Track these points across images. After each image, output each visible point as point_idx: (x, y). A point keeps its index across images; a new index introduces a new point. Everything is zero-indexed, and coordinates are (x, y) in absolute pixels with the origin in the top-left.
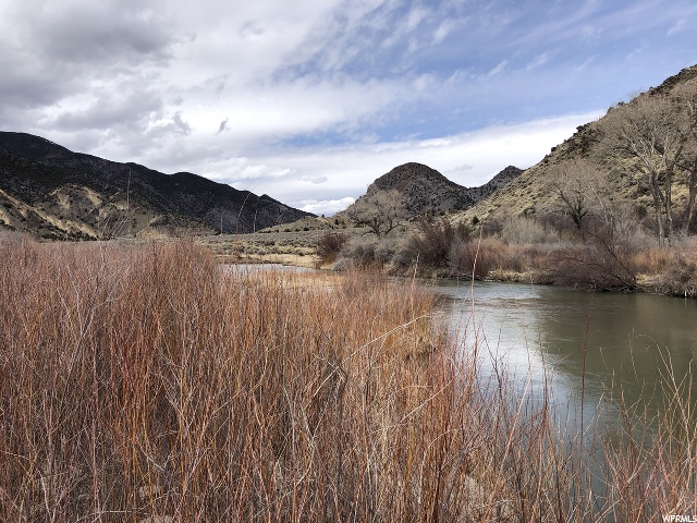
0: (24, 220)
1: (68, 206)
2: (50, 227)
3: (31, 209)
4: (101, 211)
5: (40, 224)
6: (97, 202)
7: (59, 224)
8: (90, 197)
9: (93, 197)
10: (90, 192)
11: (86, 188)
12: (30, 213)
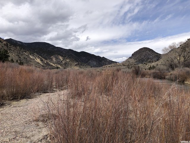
0: (45, 64)
1: (55, 60)
2: (51, 66)
3: (47, 61)
4: (63, 62)
5: (49, 65)
6: (62, 59)
7: (53, 65)
8: (60, 58)
9: (61, 58)
10: (60, 57)
11: (59, 56)
12: (47, 62)
